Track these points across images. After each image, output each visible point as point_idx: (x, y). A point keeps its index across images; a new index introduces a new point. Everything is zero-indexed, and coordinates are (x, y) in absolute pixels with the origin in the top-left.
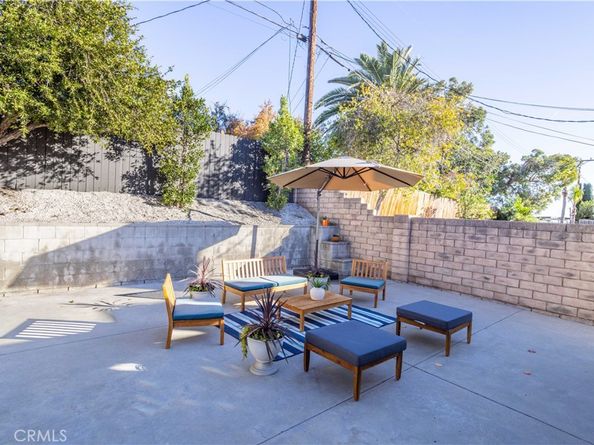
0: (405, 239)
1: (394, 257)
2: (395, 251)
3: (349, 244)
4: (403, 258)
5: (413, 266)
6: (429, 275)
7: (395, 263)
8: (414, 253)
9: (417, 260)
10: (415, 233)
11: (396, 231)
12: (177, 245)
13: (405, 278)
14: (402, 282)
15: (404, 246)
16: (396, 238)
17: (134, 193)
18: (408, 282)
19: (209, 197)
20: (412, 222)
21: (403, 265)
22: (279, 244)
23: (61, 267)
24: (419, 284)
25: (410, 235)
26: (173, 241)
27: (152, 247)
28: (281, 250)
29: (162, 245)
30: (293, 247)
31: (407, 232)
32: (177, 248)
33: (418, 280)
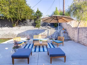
0: (77, 32)
1: (75, 37)
2: (75, 35)
3: (68, 33)
4: (77, 37)
5: (79, 39)
6: (82, 42)
7: (75, 38)
8: (79, 36)
9: (80, 38)
10: (80, 31)
11: (75, 31)
13: (77, 42)
14: (76, 42)
15: (77, 34)
16: (75, 32)
17: (33, 26)
18: (78, 43)
19: (44, 26)
20: (79, 28)
21: (77, 38)
22: (53, 33)
23: (21, 35)
24: (80, 43)
25: (79, 32)
26: (34, 32)
28: (54, 34)
30: (56, 34)
31: (77, 31)
33: (80, 42)
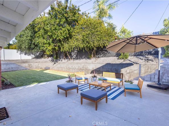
12: (115, 69)
27: (109, 69)
29: (111, 69)
32: (115, 70)
